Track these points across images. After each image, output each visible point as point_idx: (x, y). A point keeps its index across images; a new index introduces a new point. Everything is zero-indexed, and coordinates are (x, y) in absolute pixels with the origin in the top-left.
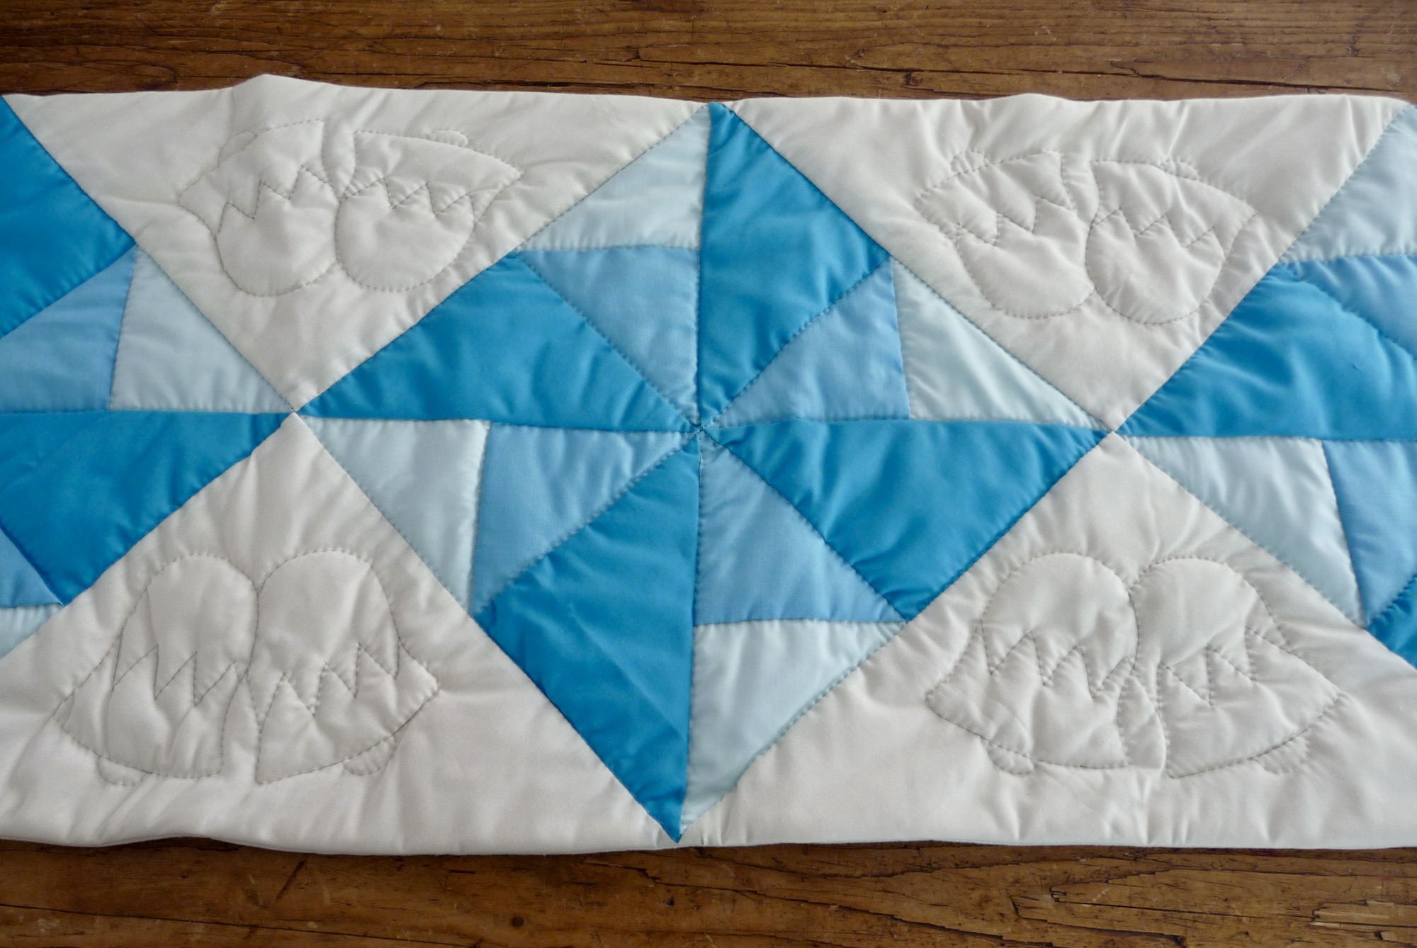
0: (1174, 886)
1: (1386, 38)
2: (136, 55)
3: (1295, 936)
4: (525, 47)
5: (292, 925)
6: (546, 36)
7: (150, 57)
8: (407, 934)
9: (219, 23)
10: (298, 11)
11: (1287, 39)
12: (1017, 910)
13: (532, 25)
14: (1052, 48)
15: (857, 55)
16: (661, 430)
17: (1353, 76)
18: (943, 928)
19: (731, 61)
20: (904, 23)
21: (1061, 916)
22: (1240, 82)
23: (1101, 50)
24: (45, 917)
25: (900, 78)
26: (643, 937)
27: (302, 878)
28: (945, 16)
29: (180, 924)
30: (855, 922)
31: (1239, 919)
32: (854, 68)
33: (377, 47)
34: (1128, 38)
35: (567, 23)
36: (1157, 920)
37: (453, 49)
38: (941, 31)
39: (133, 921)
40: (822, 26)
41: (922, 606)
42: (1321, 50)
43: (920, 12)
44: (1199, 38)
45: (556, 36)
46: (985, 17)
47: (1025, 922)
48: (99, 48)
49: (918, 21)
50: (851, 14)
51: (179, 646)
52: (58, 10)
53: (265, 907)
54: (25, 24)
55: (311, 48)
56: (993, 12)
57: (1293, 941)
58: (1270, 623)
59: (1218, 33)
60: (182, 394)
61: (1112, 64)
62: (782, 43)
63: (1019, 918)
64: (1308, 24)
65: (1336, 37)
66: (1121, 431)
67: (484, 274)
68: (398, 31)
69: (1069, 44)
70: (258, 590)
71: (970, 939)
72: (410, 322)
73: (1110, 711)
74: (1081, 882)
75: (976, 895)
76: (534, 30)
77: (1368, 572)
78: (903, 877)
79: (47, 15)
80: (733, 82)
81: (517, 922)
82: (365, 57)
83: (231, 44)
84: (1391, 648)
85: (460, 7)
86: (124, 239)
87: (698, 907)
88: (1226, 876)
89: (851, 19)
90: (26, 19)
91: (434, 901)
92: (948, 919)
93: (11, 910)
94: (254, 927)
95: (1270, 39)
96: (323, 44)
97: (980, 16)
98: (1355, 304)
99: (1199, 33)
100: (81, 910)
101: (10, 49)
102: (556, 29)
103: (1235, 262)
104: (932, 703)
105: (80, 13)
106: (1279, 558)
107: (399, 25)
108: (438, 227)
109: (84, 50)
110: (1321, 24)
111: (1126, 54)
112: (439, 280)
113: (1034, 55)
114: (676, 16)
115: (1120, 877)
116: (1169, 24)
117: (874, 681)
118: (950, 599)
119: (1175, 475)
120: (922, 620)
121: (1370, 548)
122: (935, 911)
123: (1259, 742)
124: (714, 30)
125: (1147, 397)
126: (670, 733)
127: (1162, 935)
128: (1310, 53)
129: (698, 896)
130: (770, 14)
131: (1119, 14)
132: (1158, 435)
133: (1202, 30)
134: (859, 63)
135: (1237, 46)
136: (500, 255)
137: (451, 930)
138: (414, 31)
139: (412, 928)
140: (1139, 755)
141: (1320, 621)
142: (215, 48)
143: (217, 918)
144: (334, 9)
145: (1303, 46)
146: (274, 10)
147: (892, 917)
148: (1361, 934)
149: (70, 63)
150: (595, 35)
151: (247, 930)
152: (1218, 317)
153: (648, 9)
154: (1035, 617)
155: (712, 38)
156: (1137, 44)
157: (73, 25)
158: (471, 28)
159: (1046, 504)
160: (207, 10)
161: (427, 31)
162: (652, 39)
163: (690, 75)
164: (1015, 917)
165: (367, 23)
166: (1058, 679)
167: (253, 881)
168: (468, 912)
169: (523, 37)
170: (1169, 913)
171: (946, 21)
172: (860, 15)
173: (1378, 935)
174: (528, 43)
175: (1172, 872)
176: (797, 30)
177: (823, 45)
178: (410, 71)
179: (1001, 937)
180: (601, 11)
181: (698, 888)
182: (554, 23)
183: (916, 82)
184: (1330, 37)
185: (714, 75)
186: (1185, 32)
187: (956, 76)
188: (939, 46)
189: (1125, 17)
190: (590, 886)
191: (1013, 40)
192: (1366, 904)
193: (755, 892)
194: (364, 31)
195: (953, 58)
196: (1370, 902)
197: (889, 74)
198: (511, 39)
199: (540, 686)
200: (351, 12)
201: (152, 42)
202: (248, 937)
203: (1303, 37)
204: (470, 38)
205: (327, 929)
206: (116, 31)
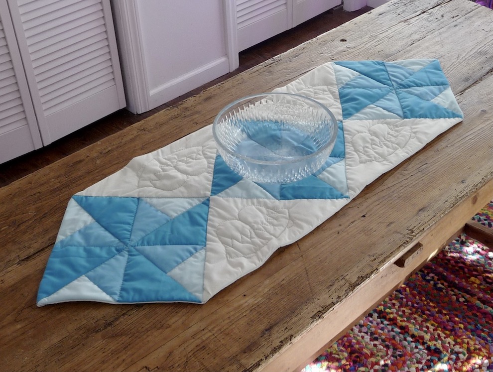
5: (308, 251)
41: (345, 154)
51: (237, 235)
53: (300, 253)
58: (392, 126)
66: (344, 120)
67: (215, 162)
70: (240, 219)
72: (212, 175)
73: (385, 147)
77: (397, 112)
81: (340, 225)
84: (410, 118)
94: (302, 256)
104: (361, 162)
106: (383, 119)
108: (198, 161)
112: (209, 167)
117: (349, 165)
118: (347, 150)
120: (347, 156)
121: (393, 110)
125: (341, 114)
126: (331, 189)
132: (349, 117)
136: (215, 158)
137: (332, 234)
141: (397, 122)
154: (362, 145)
159: (345, 132)
166: (374, 149)
199: (304, 198)
206: (80, 177)
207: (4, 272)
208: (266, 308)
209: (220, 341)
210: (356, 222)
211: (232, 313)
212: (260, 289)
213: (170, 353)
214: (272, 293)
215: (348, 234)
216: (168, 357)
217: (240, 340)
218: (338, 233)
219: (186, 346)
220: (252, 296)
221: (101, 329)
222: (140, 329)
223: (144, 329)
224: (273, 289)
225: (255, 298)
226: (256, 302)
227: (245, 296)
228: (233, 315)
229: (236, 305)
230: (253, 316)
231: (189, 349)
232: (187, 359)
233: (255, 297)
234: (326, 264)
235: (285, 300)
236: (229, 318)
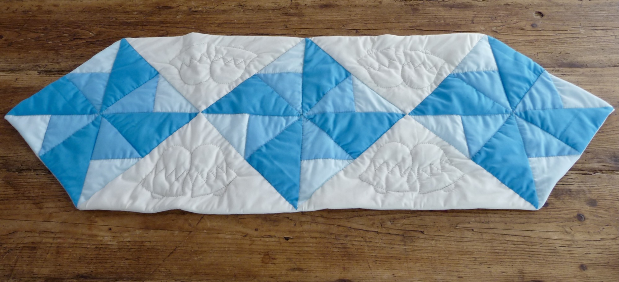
0: (421, 220)
1: (481, 19)
2: (158, 28)
3: (451, 231)
4: (258, 25)
5: (200, 231)
6: (263, 23)
7: (161, 29)
8: (229, 233)
9: (179, 20)
10: (199, 17)
11: (455, 20)
12: (381, 226)
13: (260, 20)
14: (394, 23)
15: (343, 26)
16: (293, 116)
17: (472, 29)
18: (363, 230)
19: (311, 28)
20: (355, 18)
21: (393, 227)
22: (443, 31)
23: (407, 24)
24: (138, 230)
25: (355, 31)
26: (288, 233)
27: (203, 220)
28: (366, 16)
29: (172, 231)
30: (341, 229)
31: (437, 227)
32: (343, 29)
33: (220, 26)
34: (414, 21)
35: (269, 19)
36: (417, 227)
37: (240, 26)
38: (365, 20)
39: (160, 231)
40: (335, 19)
41: (358, 155)
42: (464, 23)
43: (360, 15)
44: (432, 20)
45: (266, 22)
46: (377, 16)
47: (384, 228)
48: (148, 27)
49: (359, 18)
50: (342, 16)
51: (172, 167)
52: (137, 17)
53: (193, 227)
54: (129, 21)
55: (203, 26)
56: (378, 15)
57: (451, 232)
58: (446, 158)
59: (437, 19)
60: (172, 108)
61: (410, 27)
62: (324, 23)
63: (382, 227)
64: (461, 16)
65: (468, 19)
66: (409, 114)
67: (248, 80)
68: (225, 22)
69: (399, 22)
70: (192, 154)
71: (370, 232)
72: (229, 91)
73: (405, 178)
74: (398, 219)
75: (371, 222)
76: (260, 21)
78: (353, 218)
79: (134, 18)
80: (311, 33)
81: (256, 230)
82: (217, 28)
83: (182, 25)
84: (477, 163)
85: (241, 16)
86: (156, 72)
87: (302, 226)
88: (435, 217)
89: (342, 17)
90: (129, 20)
91: (236, 225)
92: (364, 228)
93: (129, 229)
94: (191, 232)
95: (451, 20)
96: (206, 25)
97: (375, 16)
98: (470, 83)
99: (432, 19)
100: (147, 228)
101: (125, 27)
102: (266, 21)
103: (440, 74)
104: (360, 178)
105: (143, 18)
106: (449, 143)
107: (225, 20)
108: (236, 68)
109: (144, 27)
110: (465, 16)
111: (414, 24)
112: (236, 81)
113: (389, 25)
114: (297, 17)
115: (407, 218)
116: (424, 17)
117: (346, 172)
118: (365, 154)
119: (423, 124)
120: (358, 159)
122: (362, 226)
123: (442, 185)
124: (307, 20)
125: (416, 106)
126: (295, 185)
127: (418, 231)
128: (461, 23)
129: (301, 223)
130: (321, 16)
131: (412, 15)
132: (419, 115)
133: (433, 18)
134: (344, 28)
135: (442, 22)
136: (252, 75)
137: (240, 232)
138: (229, 22)
139: (230, 232)
140: (412, 189)
141: (458, 157)
142: (178, 26)
143: (181, 230)
144: (208, 17)
145: (460, 22)
146: (193, 17)
147: (350, 227)
148: (468, 230)
149: (141, 30)
150: (276, 22)
151: (189, 233)
152: (435, 87)
153: (289, 16)
154: (386, 157)
155: (306, 22)
156: (416, 22)
157: (141, 21)
158: (244, 21)
159: (389, 131)
160: (176, 17)
161: (233, 22)
162: (291, 23)
163: (300, 31)
164: (381, 227)
165: (217, 20)
166: (392, 172)
167: (190, 221)
168: (244, 228)
169: (257, 23)
170: (420, 226)
171: (367, 17)
172: (345, 16)
173: (473, 230)
174: (259, 24)
175: (421, 216)
176: (328, 20)
177: (335, 24)
178: (228, 31)
179: (377, 232)
180: (277, 16)
181: (301, 221)
182: (265, 19)
183: (359, 32)
184: (467, 19)
185: (307, 31)
186: (429, 19)
187: (369, 31)
188: (365, 23)
189: (413, 15)
190: (274, 221)
191: (384, 22)
192: (469, 223)
193: (316, 222)
194: (217, 22)
195: (368, 26)
196: (471, 223)
197: (352, 30)
198: (254, 23)
199: (263, 175)
200: (213, 17)
201: (162, 25)
202: (189, 234)
203: (460, 19)
204: (244, 23)
205: (209, 232)
206: (152, 22)
207: (26, 72)
208: (107, 256)
209: (48, 253)
210: (273, 239)
211: (84, 237)
212: (126, 234)
213: (15, 232)
214: (128, 246)
215: (250, 245)
216: (10, 233)
217: (59, 267)
218: (245, 236)
219: (28, 235)
220: (113, 235)
221: (13, 170)
222: (27, 192)
223: (29, 195)
224: (133, 243)
225: (113, 239)
226: (109, 243)
227: (110, 229)
228: (82, 240)
229: (95, 232)
230: (91, 255)
231: (26, 241)
232: (16, 247)
233: (114, 237)
234: (196, 258)
235: (127, 262)
236: (77, 239)
